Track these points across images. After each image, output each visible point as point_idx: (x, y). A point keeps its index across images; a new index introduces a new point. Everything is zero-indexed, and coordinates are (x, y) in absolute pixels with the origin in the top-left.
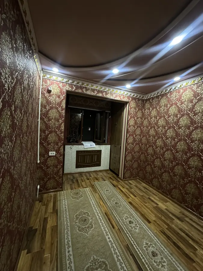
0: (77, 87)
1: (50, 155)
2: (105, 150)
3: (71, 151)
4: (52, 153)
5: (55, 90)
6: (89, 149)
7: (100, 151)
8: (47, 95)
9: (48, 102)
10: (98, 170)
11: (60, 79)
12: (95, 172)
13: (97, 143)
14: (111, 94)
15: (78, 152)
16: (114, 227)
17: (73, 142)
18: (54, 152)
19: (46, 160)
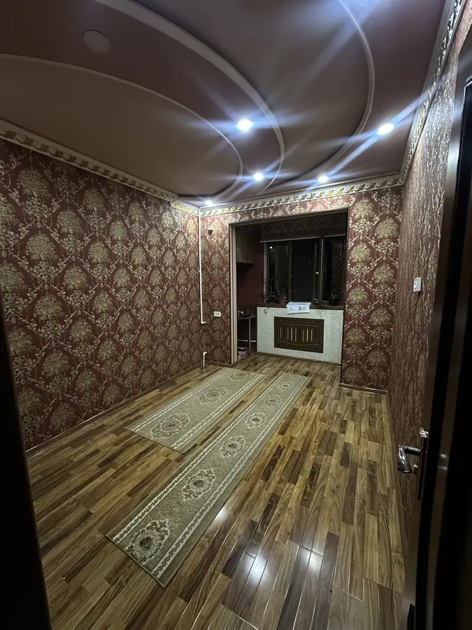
0: (243, 214)
1: (215, 315)
2: (332, 320)
3: (266, 317)
4: (217, 314)
5: (215, 227)
6: (296, 316)
7: (320, 323)
8: (208, 237)
9: (210, 247)
10: (317, 359)
11: (220, 211)
12: (310, 362)
13: (316, 306)
14: (303, 205)
15: (277, 320)
16: (231, 412)
17: (269, 302)
18: (220, 313)
19: (212, 322)
